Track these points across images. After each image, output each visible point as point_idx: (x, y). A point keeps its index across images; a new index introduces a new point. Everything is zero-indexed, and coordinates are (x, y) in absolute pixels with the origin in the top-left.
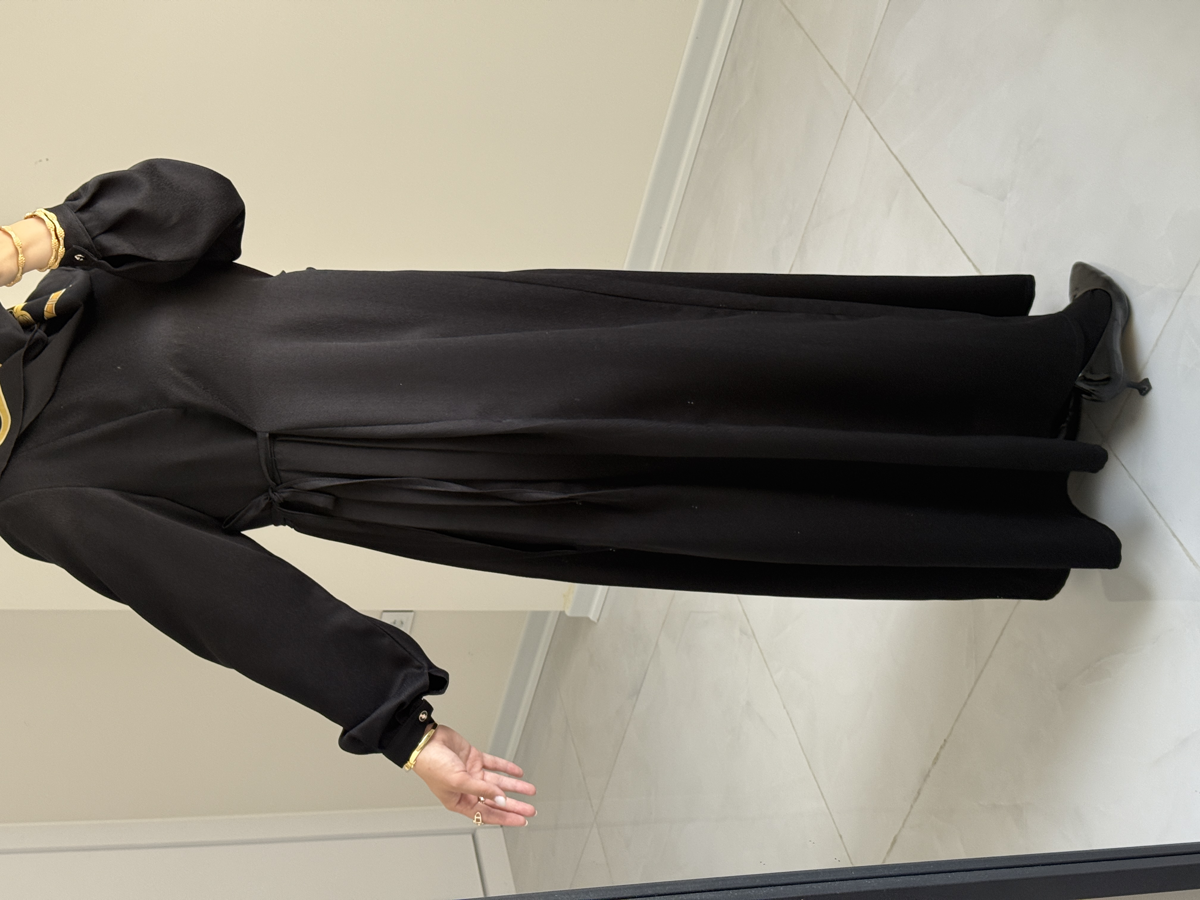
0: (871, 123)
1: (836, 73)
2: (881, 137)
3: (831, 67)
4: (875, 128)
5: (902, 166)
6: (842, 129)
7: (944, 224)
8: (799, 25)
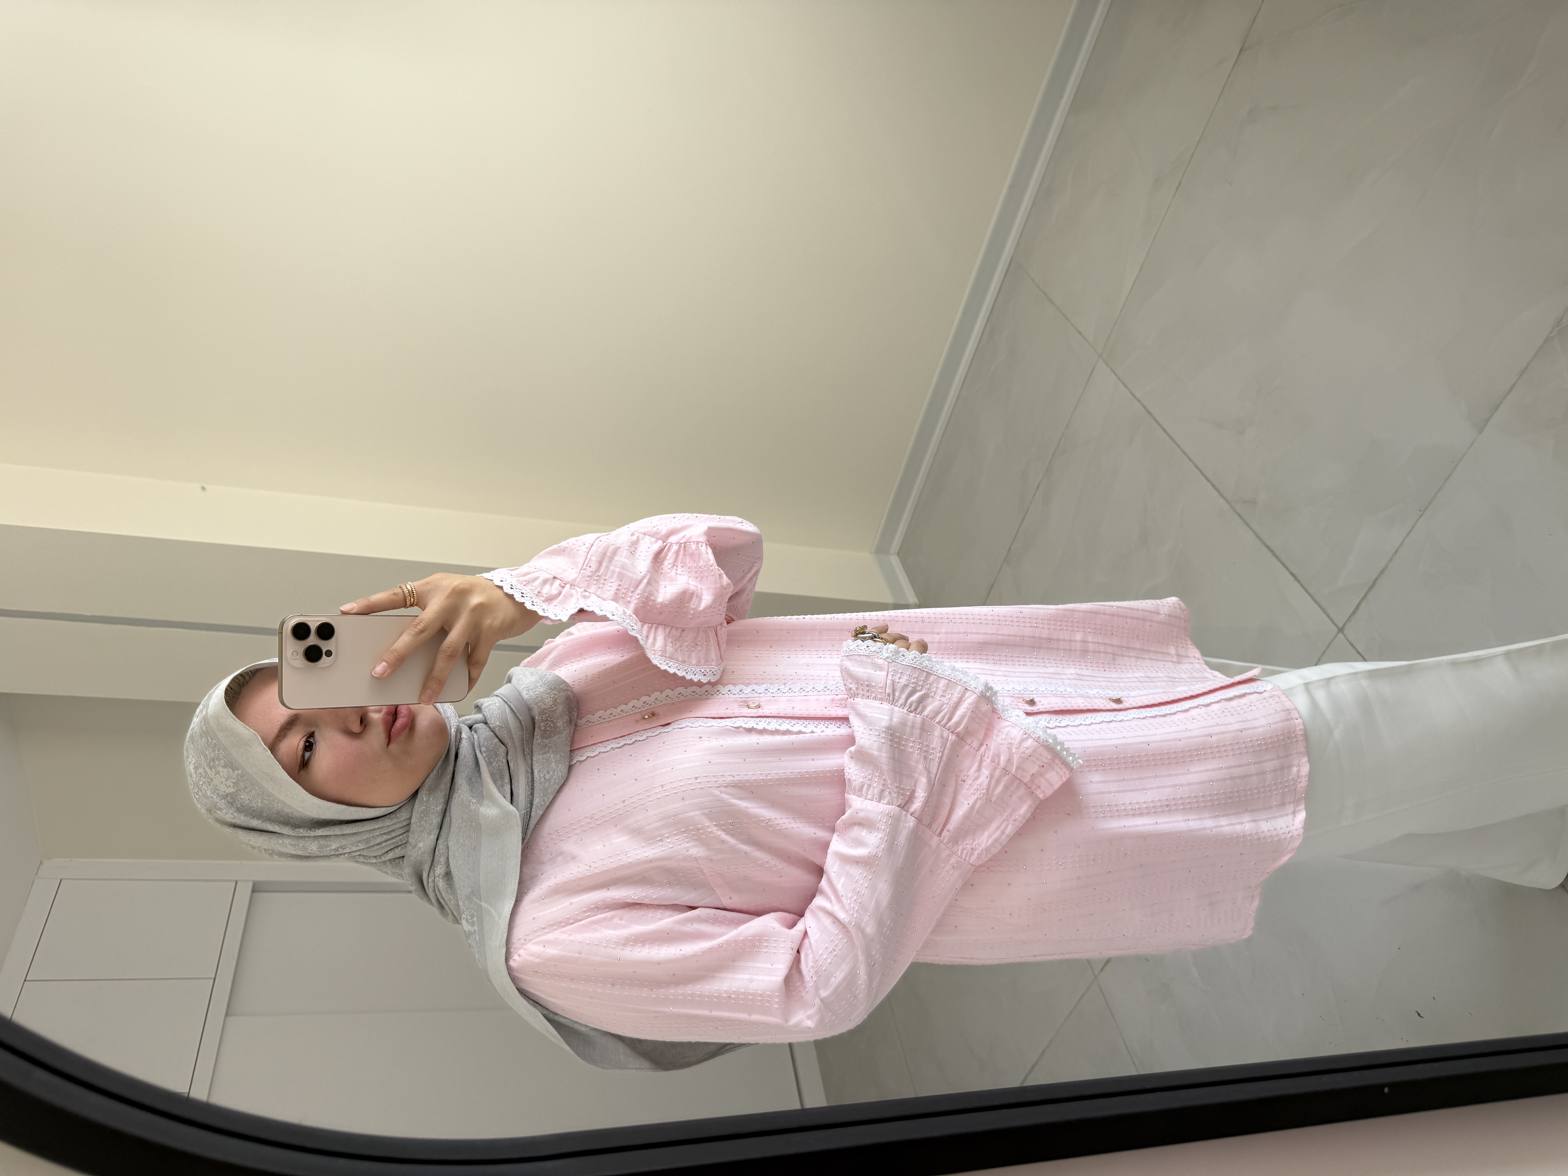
0: (1116, 375)
1: (1084, 337)
2: (1125, 386)
3: (1080, 333)
4: (1119, 379)
5: (1145, 407)
6: (1089, 379)
7: (1184, 453)
8: (1051, 301)
